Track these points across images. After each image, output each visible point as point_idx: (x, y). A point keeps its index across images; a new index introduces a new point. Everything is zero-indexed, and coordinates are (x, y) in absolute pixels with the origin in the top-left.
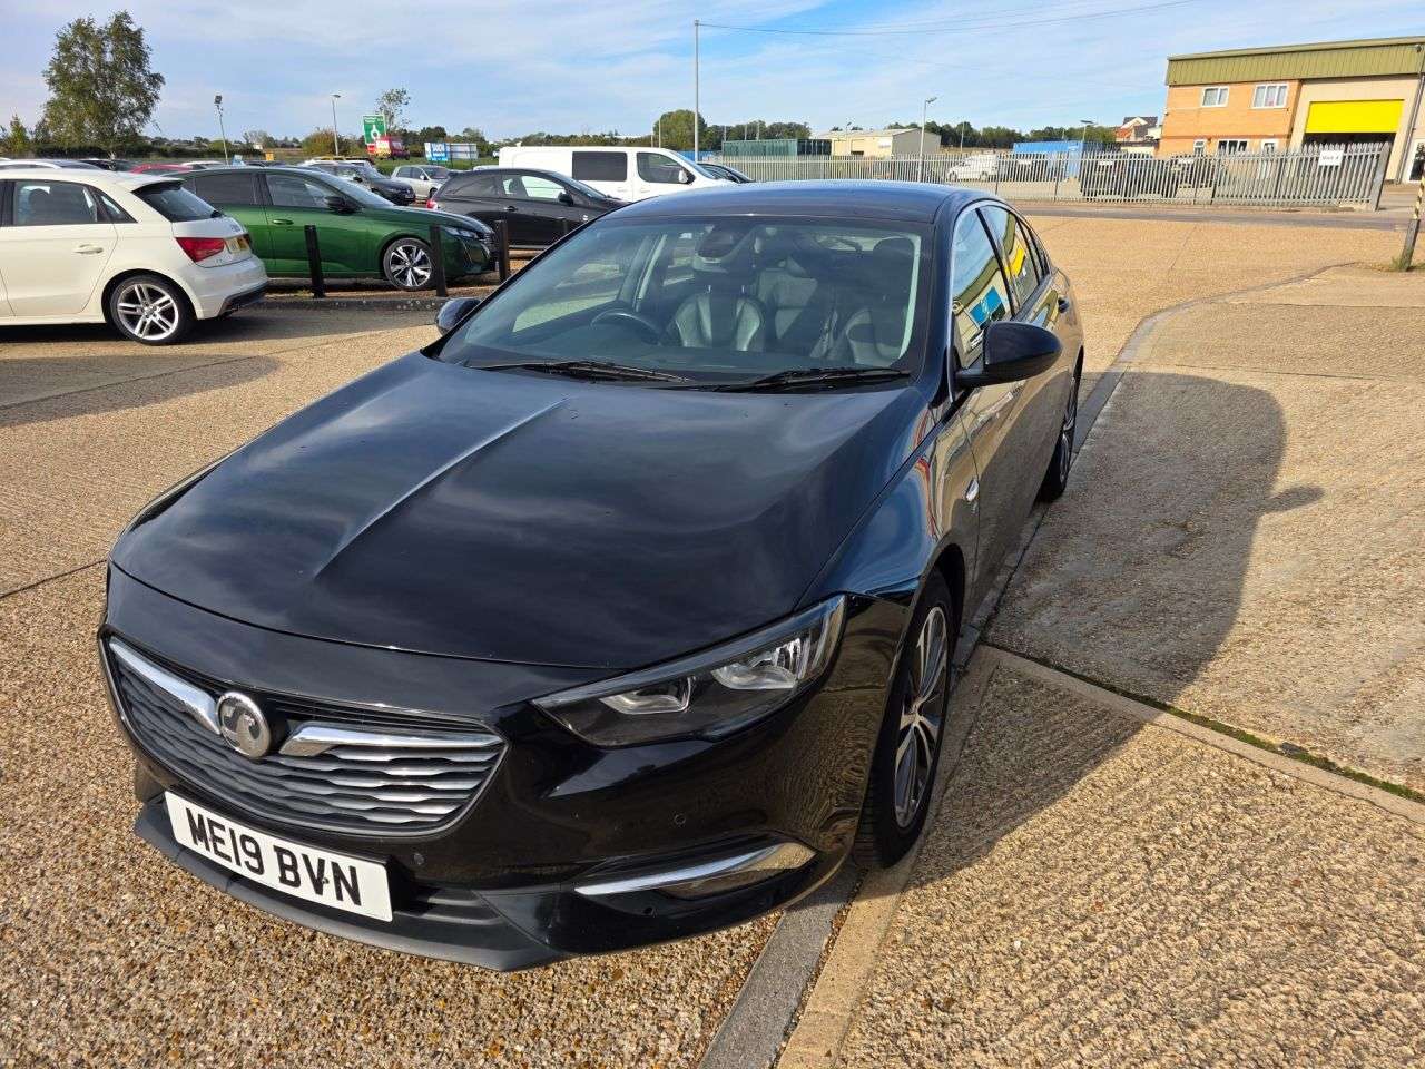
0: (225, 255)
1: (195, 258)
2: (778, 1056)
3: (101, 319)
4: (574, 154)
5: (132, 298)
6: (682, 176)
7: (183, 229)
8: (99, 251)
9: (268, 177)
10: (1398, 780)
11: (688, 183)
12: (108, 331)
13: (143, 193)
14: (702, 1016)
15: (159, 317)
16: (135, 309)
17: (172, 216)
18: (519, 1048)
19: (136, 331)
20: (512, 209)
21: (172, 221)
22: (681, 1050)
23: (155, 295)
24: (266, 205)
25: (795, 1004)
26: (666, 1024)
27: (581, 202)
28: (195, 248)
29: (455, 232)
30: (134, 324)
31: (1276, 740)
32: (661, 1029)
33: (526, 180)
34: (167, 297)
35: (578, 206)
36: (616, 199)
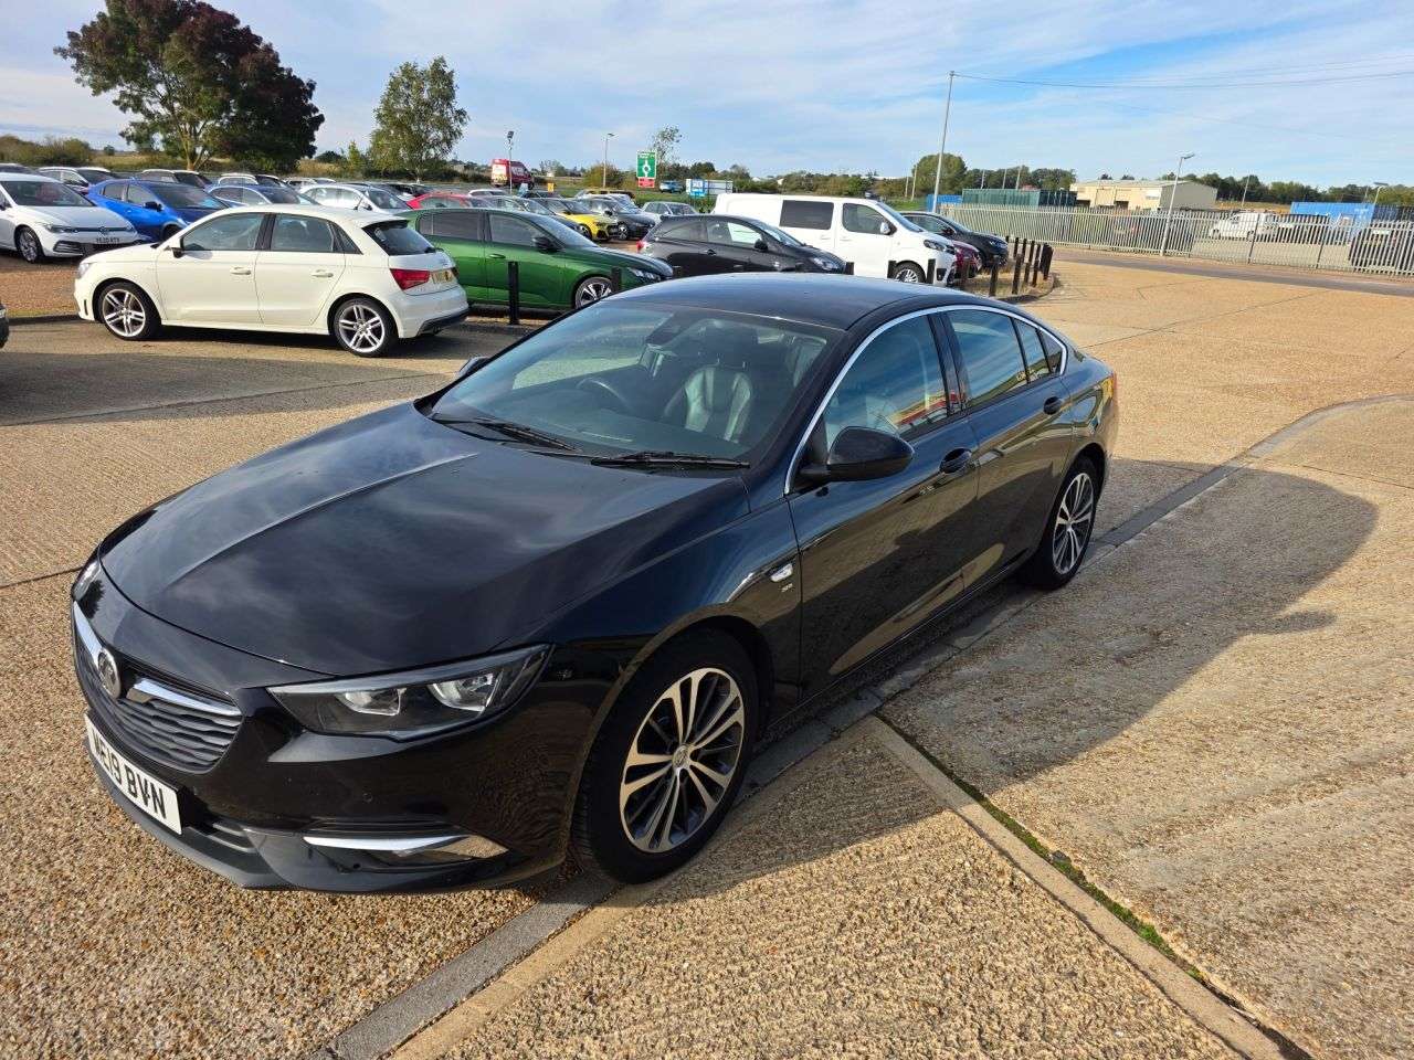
0: (430, 285)
1: (403, 287)
2: (455, 1006)
3: (325, 331)
4: (786, 203)
5: (351, 316)
6: (883, 227)
7: (397, 262)
8: (330, 276)
9: (491, 216)
10: (1126, 904)
11: (889, 234)
12: (330, 342)
13: (370, 230)
14: (421, 965)
15: (370, 334)
16: (352, 326)
17: (391, 250)
18: (278, 956)
19: (351, 344)
20: (711, 252)
21: (389, 255)
22: (389, 985)
23: (368, 315)
24: (486, 241)
25: (495, 972)
26: (391, 964)
27: (775, 249)
28: (404, 278)
29: (640, 274)
30: (350, 338)
31: (1053, 847)
32: (385, 967)
33: (731, 226)
34: (377, 318)
35: (772, 252)
36: (811, 247)
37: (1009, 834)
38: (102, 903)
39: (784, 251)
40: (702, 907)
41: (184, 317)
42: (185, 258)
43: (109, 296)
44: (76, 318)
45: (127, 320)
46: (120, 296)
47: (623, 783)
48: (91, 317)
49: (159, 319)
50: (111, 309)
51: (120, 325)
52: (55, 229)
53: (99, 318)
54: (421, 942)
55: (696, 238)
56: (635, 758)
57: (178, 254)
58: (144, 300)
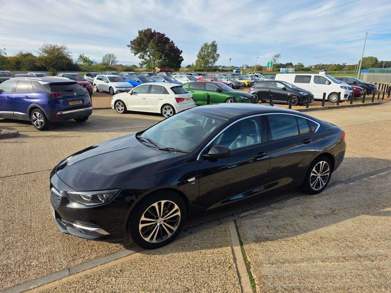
0: (185, 101)
1: (178, 102)
2: (97, 266)
3: (160, 113)
4: (296, 76)
5: (166, 109)
6: (327, 82)
7: (177, 96)
8: (162, 99)
9: (206, 83)
11: (329, 84)
12: (161, 115)
13: (172, 88)
14: (96, 257)
15: (170, 113)
16: (166, 111)
17: (176, 93)
18: (71, 249)
19: (165, 116)
20: (270, 90)
21: (175, 94)
22: (87, 260)
23: (169, 109)
24: (205, 90)
25: (108, 261)
26: (90, 255)
27: (288, 90)
28: (178, 100)
29: (243, 98)
30: (165, 114)
31: (249, 260)
32: (89, 256)
33: (277, 83)
34: (171, 109)
35: (287, 91)
36: (301, 89)
37: (241, 255)
38: (48, 233)
39: (291, 90)
40: (158, 257)
41: (132, 108)
42: (133, 95)
43: (117, 104)
44: (111, 108)
45: (120, 109)
46: (119, 104)
47: (140, 224)
48: (114, 108)
49: (126, 109)
50: (117, 107)
51: (119, 110)
52: (117, 87)
53: (115, 108)
54: (99, 252)
55: (266, 87)
56: (143, 218)
57: (131, 94)
58: (124, 105)
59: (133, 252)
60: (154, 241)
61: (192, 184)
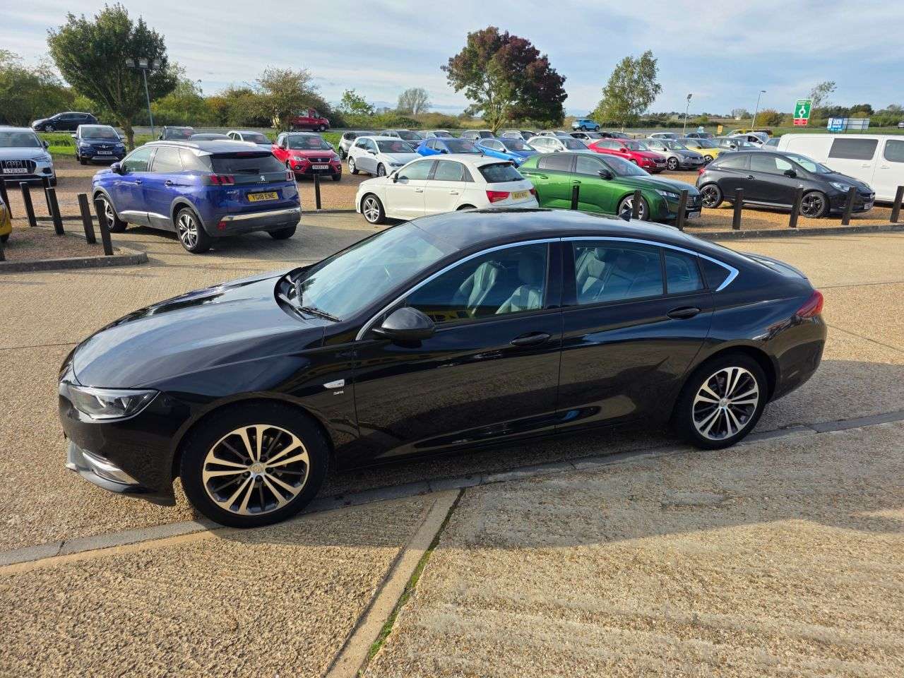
0: (510, 200)
1: (492, 201)
2: (114, 546)
4: (835, 139)
7: (493, 187)
8: (457, 194)
9: (579, 157)
10: (394, 627)
13: (482, 169)
14: (126, 527)
17: (489, 180)
20: (751, 177)
21: (488, 182)
22: (108, 529)
24: (573, 172)
25: (143, 539)
27: (802, 176)
28: (492, 196)
29: (665, 194)
31: (418, 586)
32: (116, 522)
33: (777, 160)
35: (799, 178)
36: (840, 174)
39: (809, 177)
41: (396, 214)
42: (398, 183)
43: (367, 201)
44: (355, 211)
45: (372, 214)
46: (371, 201)
47: (204, 470)
48: (359, 211)
49: (384, 214)
50: (367, 208)
51: (369, 216)
52: (393, 165)
53: (362, 212)
55: (740, 167)
56: (211, 458)
57: (395, 182)
58: (380, 206)
59: (203, 527)
60: (243, 510)
61: (335, 393)
